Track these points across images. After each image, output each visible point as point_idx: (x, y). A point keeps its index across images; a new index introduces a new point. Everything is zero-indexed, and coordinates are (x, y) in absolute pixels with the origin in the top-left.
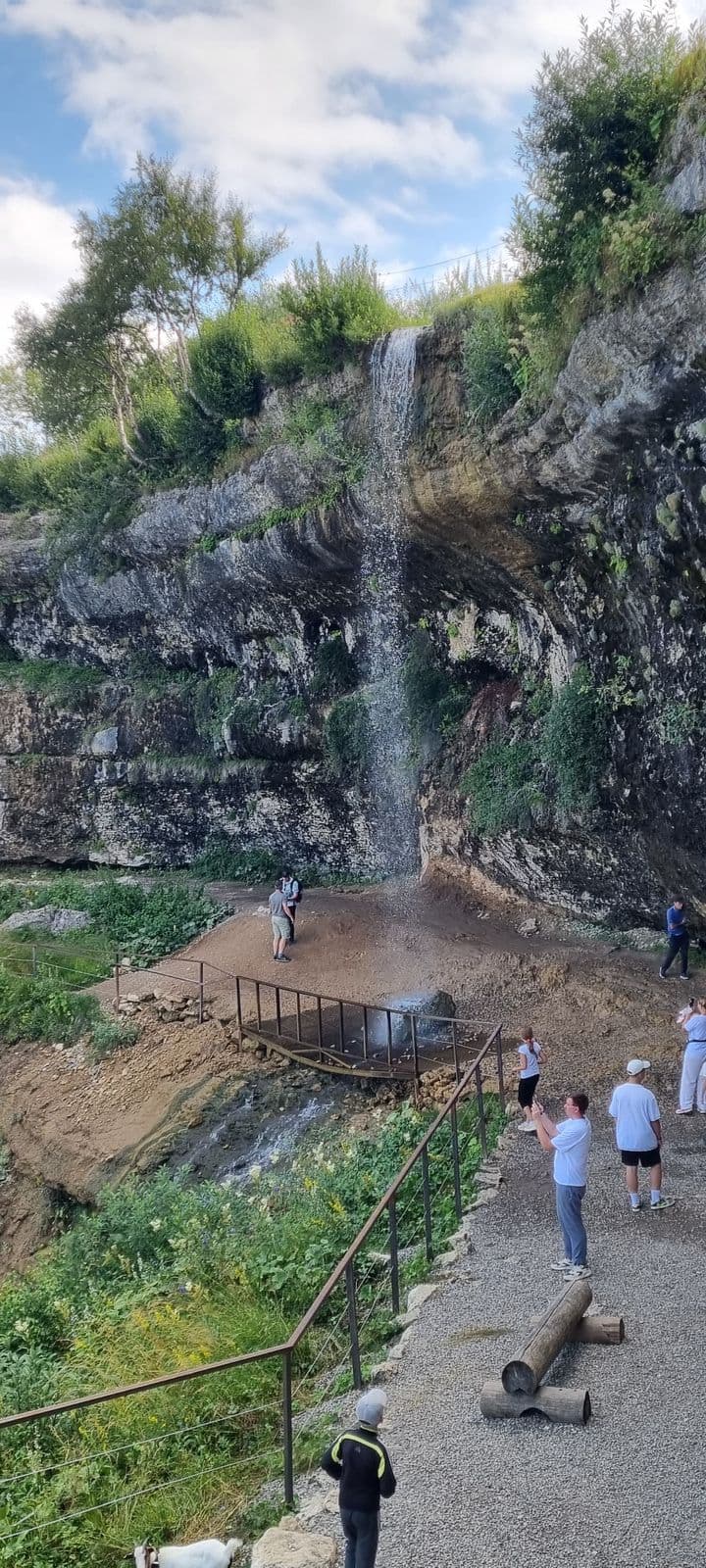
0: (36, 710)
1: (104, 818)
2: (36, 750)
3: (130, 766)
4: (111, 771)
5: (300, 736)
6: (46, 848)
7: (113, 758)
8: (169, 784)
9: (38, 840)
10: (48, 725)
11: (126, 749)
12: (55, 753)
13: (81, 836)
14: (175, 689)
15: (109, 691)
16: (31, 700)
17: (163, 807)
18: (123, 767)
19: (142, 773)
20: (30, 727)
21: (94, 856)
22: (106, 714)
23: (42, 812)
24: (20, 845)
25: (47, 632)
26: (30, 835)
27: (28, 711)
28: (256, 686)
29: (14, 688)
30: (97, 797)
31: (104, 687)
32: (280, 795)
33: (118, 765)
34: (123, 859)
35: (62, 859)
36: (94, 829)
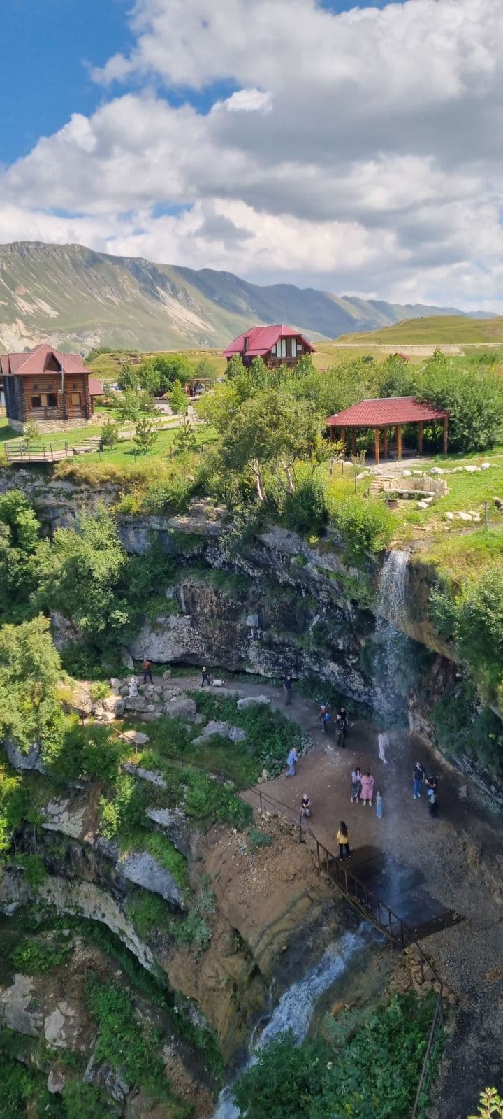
0: (219, 598)
1: (252, 654)
2: (219, 617)
3: (264, 633)
4: (256, 634)
5: (349, 647)
6: (225, 662)
7: (256, 628)
8: (283, 644)
9: (221, 658)
10: (225, 606)
11: (263, 625)
12: (228, 619)
13: (241, 659)
14: (287, 599)
15: (254, 592)
16: (216, 593)
17: (281, 652)
18: (261, 634)
19: (270, 638)
20: (217, 606)
21: (248, 670)
22: (253, 604)
23: (223, 647)
24: (213, 659)
25: (223, 557)
26: (218, 656)
27: (215, 598)
28: (327, 611)
29: (208, 586)
30: (249, 644)
31: (251, 590)
32: (339, 665)
33: (259, 631)
34: (262, 672)
35: (233, 669)
36: (247, 657)
